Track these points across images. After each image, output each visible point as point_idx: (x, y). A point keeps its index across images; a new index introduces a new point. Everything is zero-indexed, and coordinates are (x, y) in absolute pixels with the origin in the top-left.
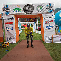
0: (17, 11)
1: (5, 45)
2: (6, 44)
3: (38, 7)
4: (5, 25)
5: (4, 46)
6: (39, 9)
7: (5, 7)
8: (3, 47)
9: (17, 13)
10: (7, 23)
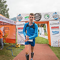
2: (18, 45)
3: (45, 16)
4: (17, 29)
5: (17, 47)
6: (46, 17)
7: (18, 16)
9: (28, 20)
10: (19, 28)
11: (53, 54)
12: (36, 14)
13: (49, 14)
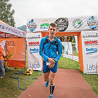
0: (45, 28)
1: (29, 72)
2: (30, 70)
5: (28, 74)
7: (30, 22)
8: (26, 75)
10: (31, 43)
11: (86, 86)
12: (59, 19)
13: (81, 20)
